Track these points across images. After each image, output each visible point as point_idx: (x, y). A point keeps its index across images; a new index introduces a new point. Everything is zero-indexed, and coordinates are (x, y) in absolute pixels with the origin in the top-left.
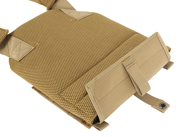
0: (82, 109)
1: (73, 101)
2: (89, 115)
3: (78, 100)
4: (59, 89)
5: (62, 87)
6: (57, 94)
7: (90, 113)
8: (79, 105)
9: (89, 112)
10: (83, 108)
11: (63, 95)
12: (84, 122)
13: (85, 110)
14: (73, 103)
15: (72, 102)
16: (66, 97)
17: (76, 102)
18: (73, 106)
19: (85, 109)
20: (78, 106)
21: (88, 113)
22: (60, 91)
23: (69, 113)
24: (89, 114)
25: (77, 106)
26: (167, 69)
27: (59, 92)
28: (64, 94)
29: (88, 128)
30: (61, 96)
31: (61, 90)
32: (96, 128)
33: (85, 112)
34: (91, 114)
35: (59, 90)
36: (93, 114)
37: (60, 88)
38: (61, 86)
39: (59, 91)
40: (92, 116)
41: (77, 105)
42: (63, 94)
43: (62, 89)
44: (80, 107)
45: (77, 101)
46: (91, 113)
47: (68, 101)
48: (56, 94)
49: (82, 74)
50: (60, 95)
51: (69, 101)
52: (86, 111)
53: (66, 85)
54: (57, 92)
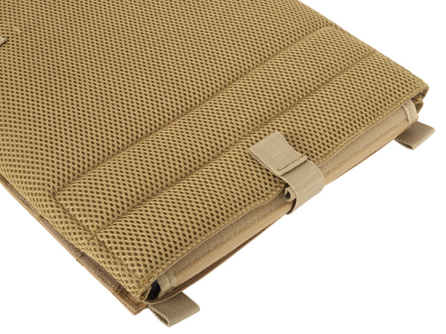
0: (116, 248)
1: (92, 221)
2: (134, 270)
3: (108, 220)
4: (56, 180)
5: (66, 173)
6: (47, 193)
7: (139, 265)
8: (108, 237)
9: (135, 262)
10: (118, 245)
11: (65, 199)
12: (121, 293)
13: (124, 254)
14: (93, 226)
15: (89, 224)
16: (72, 205)
17: (100, 225)
18: (89, 236)
19: (126, 251)
20: (106, 240)
21: (133, 265)
22: (59, 184)
23: (82, 257)
24: (136, 267)
25: (102, 239)
26: (410, 147)
27: (54, 188)
28: (70, 195)
29: (132, 312)
30: (60, 200)
31: (61, 182)
32: (157, 315)
33: (125, 259)
34: (140, 271)
35: (54, 182)
36: (147, 271)
37: (61, 176)
38: (64, 170)
39: (56, 185)
40: (142, 276)
41: (101, 236)
42: (64, 195)
43: (66, 178)
44: (109, 242)
45: (103, 223)
46: (142, 268)
47: (77, 217)
48: (44, 195)
49: (137, 137)
50: (58, 197)
51: (79, 219)
52: (128, 257)
53: (79, 166)
54: (49, 186)
